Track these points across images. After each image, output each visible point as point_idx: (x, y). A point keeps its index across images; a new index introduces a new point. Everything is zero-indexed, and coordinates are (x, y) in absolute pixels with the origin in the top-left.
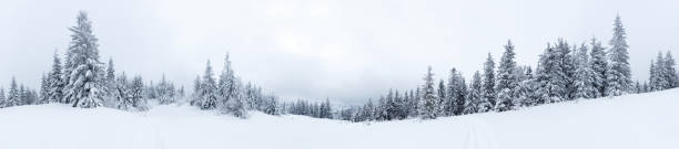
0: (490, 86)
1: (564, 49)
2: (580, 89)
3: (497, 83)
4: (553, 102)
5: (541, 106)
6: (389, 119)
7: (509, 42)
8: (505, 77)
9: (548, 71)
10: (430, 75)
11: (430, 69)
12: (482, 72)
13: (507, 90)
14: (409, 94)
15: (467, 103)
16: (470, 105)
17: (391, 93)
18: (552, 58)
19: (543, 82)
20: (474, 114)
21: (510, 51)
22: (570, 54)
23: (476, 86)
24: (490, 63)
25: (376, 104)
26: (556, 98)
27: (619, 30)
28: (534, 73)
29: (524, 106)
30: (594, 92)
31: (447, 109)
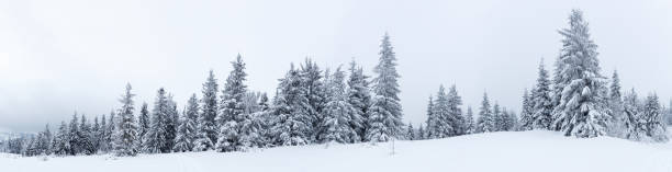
0: (210, 117)
1: (313, 74)
2: (332, 129)
3: (220, 113)
4: (295, 144)
5: (277, 149)
6: (73, 154)
7: (239, 58)
8: (232, 105)
9: (289, 101)
10: (129, 96)
11: (129, 88)
12: (200, 96)
13: (233, 123)
14: (100, 121)
15: (178, 137)
16: (182, 140)
17: (75, 119)
18: (296, 84)
19: (283, 116)
20: (188, 153)
21: (239, 69)
22: (321, 80)
23: (192, 115)
24: (212, 84)
25: (55, 133)
26: (299, 139)
27: (387, 54)
28: (270, 102)
29: (256, 147)
30: (351, 135)
31: (151, 144)
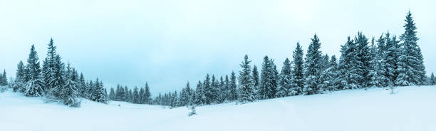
0: (299, 74)
2: (374, 78)
3: (305, 70)
4: (350, 88)
5: (340, 92)
6: (208, 103)
7: (315, 36)
8: (312, 65)
9: (348, 61)
10: (247, 63)
11: (246, 57)
12: (291, 59)
13: (314, 77)
14: (224, 80)
15: (279, 87)
16: (282, 89)
17: (208, 79)
18: (351, 50)
19: (343, 70)
20: (286, 98)
21: (316, 43)
22: (368, 45)
23: (286, 71)
24: (299, 51)
26: (354, 85)
28: (338, 62)
29: (327, 91)
30: (386, 81)
31: (262, 93)
